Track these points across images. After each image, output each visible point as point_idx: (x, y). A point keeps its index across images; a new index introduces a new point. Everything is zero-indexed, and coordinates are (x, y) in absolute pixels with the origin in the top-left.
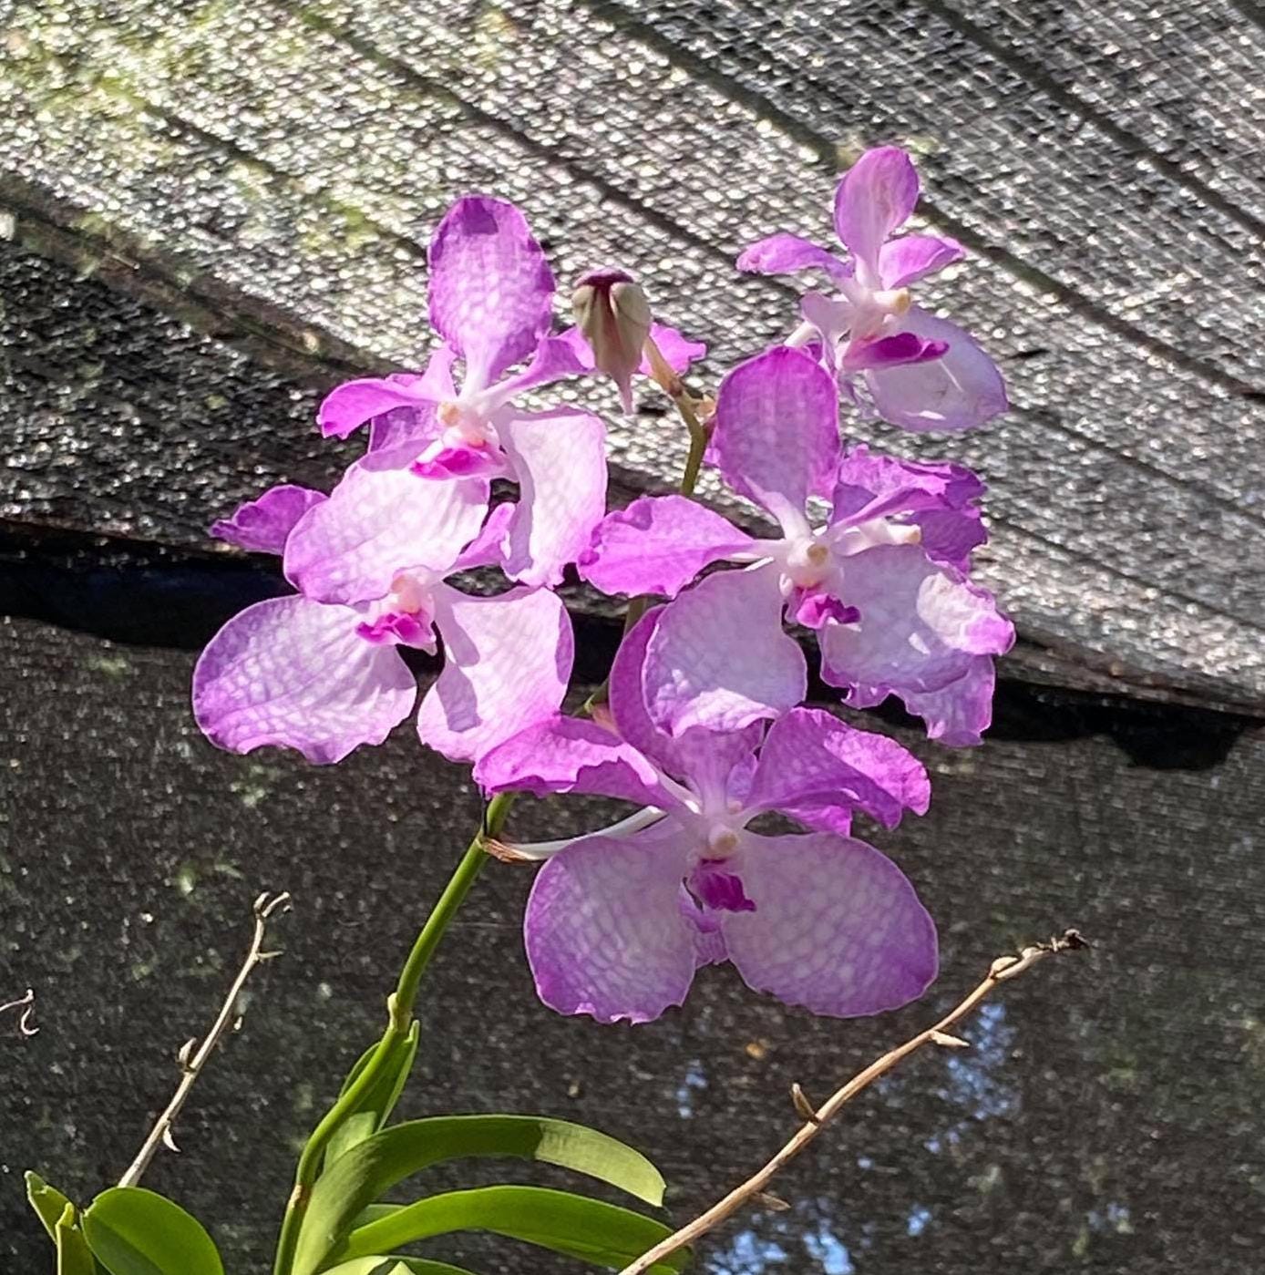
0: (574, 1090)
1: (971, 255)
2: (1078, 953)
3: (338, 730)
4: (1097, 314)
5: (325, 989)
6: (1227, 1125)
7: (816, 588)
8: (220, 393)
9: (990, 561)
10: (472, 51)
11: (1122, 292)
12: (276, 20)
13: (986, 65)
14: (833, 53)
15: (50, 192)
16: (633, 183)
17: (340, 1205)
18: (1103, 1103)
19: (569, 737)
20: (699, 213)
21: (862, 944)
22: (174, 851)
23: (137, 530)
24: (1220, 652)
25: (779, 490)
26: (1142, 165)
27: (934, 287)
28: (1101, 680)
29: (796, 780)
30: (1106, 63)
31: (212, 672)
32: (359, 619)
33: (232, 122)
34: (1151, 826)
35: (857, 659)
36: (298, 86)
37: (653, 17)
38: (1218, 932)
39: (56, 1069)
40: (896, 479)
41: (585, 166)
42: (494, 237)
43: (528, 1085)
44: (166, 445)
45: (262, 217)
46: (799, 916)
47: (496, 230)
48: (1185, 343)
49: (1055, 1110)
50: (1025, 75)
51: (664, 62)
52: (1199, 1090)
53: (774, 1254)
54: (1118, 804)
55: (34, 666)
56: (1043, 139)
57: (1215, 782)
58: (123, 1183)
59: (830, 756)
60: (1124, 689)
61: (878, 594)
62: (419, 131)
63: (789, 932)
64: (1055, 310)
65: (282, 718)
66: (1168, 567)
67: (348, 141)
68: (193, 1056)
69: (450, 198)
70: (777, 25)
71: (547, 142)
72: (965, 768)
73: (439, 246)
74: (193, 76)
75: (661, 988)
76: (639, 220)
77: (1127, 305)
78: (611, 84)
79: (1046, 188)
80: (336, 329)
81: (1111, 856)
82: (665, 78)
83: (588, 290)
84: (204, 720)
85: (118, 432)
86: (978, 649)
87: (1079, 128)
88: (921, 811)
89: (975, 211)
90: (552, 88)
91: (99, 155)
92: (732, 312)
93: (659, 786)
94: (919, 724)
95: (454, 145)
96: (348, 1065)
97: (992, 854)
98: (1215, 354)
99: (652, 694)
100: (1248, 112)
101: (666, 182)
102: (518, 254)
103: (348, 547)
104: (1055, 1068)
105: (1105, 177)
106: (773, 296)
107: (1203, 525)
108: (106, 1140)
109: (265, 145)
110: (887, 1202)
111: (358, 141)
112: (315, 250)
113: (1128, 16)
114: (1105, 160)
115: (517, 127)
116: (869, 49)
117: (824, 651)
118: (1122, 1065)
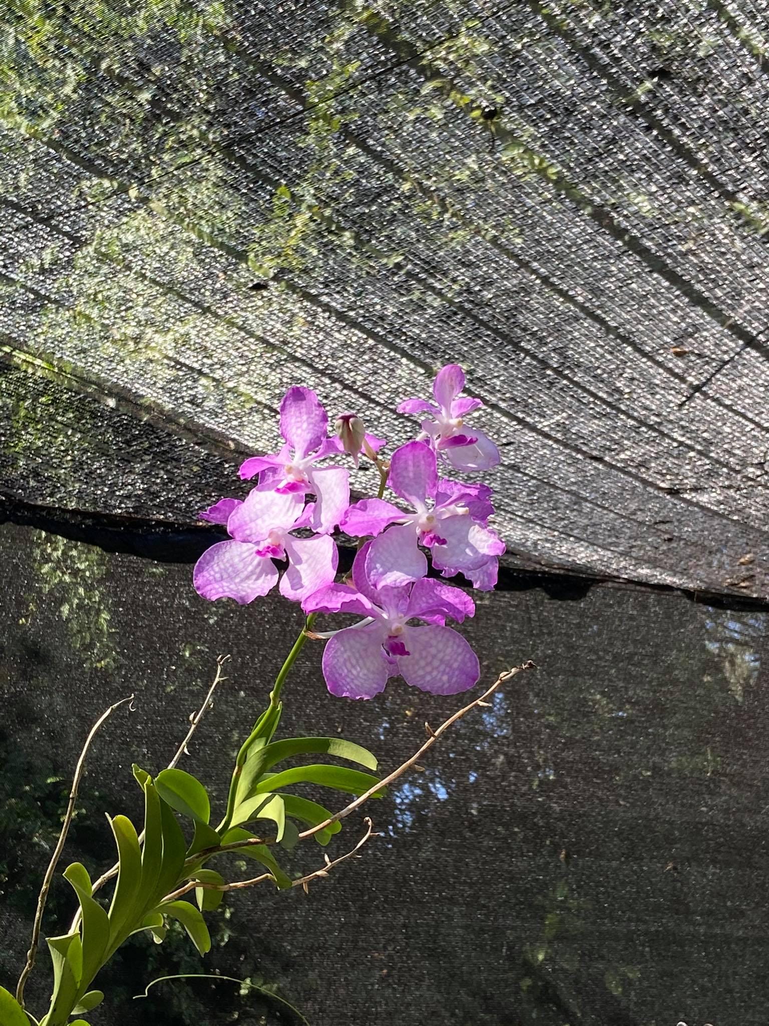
0: (339, 730)
1: (484, 407)
2: (532, 670)
3: (249, 591)
4: (533, 428)
5: (242, 693)
6: (590, 736)
7: (430, 532)
8: (197, 465)
9: (494, 522)
10: (291, 334)
11: (542, 420)
12: (216, 323)
13: (488, 336)
14: (429, 332)
15: (130, 390)
16: (354, 382)
17: (253, 774)
18: (543, 729)
19: (337, 591)
20: (380, 393)
21: (451, 667)
22: (183, 642)
23: (166, 518)
24: (583, 555)
25: (415, 495)
26: (549, 372)
27: (470, 419)
28: (538, 566)
29: (424, 605)
30: (533, 334)
31: (201, 570)
32: (256, 548)
33: (200, 362)
34: (558, 622)
35: (446, 558)
36: (225, 348)
37: (360, 319)
38: (585, 662)
39: (139, 727)
40: (459, 490)
41: (336, 376)
42: (304, 402)
43: (322, 728)
44: (177, 485)
45: (211, 397)
46: (426, 657)
47: (305, 399)
48: (566, 438)
49: (525, 732)
50: (503, 339)
51: (365, 336)
52: (579, 723)
53: (418, 791)
54: (545, 614)
55: (128, 571)
56: (510, 363)
57: (582, 605)
58: (169, 768)
59: (437, 596)
60: (547, 570)
61: (452, 535)
62: (272, 364)
63: (422, 663)
64: (517, 427)
65: (228, 587)
66: (562, 523)
67: (244, 369)
68: (195, 718)
69: (284, 389)
70: (408, 322)
71: (321, 367)
72: (487, 602)
73: (283, 408)
74: (184, 345)
75: (375, 686)
76: (357, 396)
77: (544, 425)
78: (345, 345)
79: (512, 381)
80: (241, 440)
81: (543, 634)
82: (365, 342)
83: (340, 421)
84: (198, 588)
85: (158, 481)
86: (492, 554)
87: (524, 358)
88: (472, 616)
89: (486, 391)
90: (322, 347)
91: (149, 376)
92: (393, 430)
93: (372, 609)
94: (470, 584)
95: (285, 369)
96: (253, 724)
97: (497, 634)
98: (578, 443)
99: (369, 573)
100: (588, 351)
101: (367, 382)
102: (314, 408)
103: (252, 521)
104: (524, 716)
105: (534, 377)
106: (409, 424)
107: (575, 507)
108: (159, 754)
109: (212, 371)
110: (461, 770)
111: (248, 369)
112: (232, 410)
113: (541, 316)
114: (534, 370)
115: (309, 362)
116: (443, 330)
117: (434, 556)
118: (550, 715)
